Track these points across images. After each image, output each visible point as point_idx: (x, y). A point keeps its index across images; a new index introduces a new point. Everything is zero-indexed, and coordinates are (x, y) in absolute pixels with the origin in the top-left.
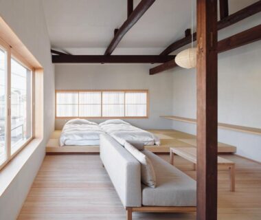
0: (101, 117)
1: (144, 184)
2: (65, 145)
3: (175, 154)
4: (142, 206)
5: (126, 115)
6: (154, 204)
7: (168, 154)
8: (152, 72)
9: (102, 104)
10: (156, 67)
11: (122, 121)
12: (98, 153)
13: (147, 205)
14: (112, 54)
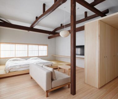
0: (28, 57)
1: (52, 80)
2: (10, 72)
3: (60, 68)
4: (52, 88)
5: (39, 56)
6: (56, 86)
7: (57, 68)
8: (49, 38)
9: (28, 51)
10: (51, 36)
11: (38, 58)
12: (29, 73)
13: (54, 87)
14: (34, 28)
